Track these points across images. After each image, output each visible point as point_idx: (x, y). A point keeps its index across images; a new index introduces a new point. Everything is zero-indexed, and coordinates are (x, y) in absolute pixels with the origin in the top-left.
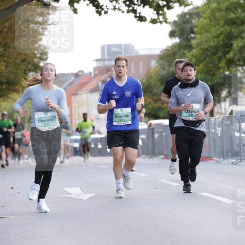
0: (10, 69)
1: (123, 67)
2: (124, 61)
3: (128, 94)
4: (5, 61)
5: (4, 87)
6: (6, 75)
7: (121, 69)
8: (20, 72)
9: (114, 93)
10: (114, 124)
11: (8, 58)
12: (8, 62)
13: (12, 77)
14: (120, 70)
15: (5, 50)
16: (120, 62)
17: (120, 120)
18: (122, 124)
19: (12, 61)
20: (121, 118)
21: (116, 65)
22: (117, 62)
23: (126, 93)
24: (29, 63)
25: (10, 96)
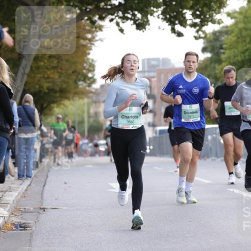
0: (62, 78)
1: (194, 62)
2: (195, 57)
3: (196, 90)
4: (58, 72)
5: (57, 95)
6: (59, 84)
7: (192, 64)
8: (71, 82)
9: (181, 87)
10: (183, 120)
11: (61, 69)
12: (60, 73)
13: (64, 86)
14: (190, 65)
15: (58, 62)
16: (191, 56)
17: (189, 117)
18: (191, 121)
19: (64, 72)
20: (190, 115)
21: (186, 60)
22: (188, 56)
23: (194, 89)
24: (79, 74)
25: (62, 102)
